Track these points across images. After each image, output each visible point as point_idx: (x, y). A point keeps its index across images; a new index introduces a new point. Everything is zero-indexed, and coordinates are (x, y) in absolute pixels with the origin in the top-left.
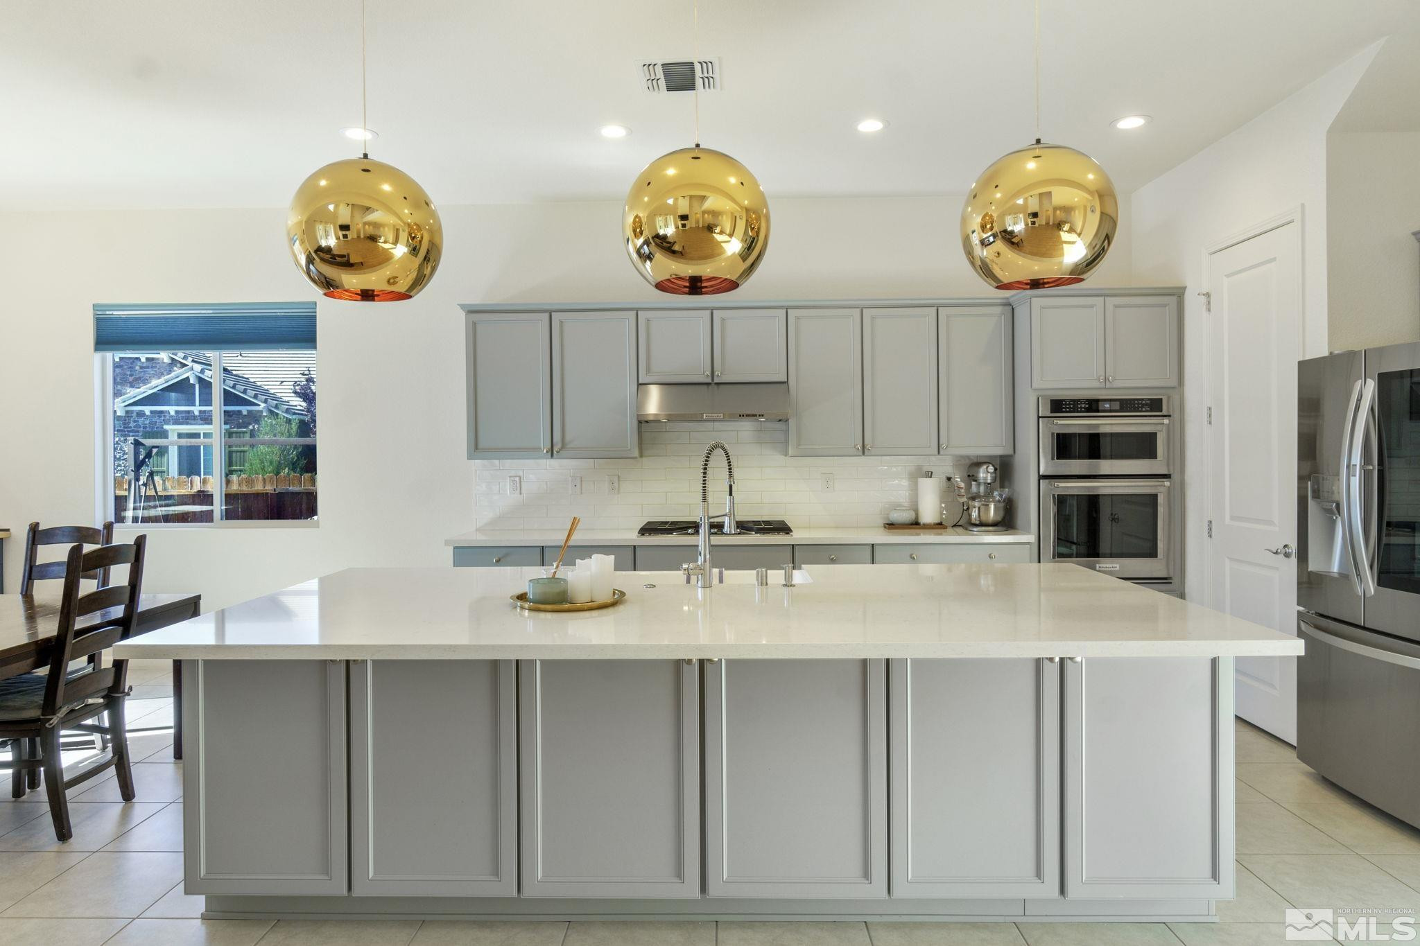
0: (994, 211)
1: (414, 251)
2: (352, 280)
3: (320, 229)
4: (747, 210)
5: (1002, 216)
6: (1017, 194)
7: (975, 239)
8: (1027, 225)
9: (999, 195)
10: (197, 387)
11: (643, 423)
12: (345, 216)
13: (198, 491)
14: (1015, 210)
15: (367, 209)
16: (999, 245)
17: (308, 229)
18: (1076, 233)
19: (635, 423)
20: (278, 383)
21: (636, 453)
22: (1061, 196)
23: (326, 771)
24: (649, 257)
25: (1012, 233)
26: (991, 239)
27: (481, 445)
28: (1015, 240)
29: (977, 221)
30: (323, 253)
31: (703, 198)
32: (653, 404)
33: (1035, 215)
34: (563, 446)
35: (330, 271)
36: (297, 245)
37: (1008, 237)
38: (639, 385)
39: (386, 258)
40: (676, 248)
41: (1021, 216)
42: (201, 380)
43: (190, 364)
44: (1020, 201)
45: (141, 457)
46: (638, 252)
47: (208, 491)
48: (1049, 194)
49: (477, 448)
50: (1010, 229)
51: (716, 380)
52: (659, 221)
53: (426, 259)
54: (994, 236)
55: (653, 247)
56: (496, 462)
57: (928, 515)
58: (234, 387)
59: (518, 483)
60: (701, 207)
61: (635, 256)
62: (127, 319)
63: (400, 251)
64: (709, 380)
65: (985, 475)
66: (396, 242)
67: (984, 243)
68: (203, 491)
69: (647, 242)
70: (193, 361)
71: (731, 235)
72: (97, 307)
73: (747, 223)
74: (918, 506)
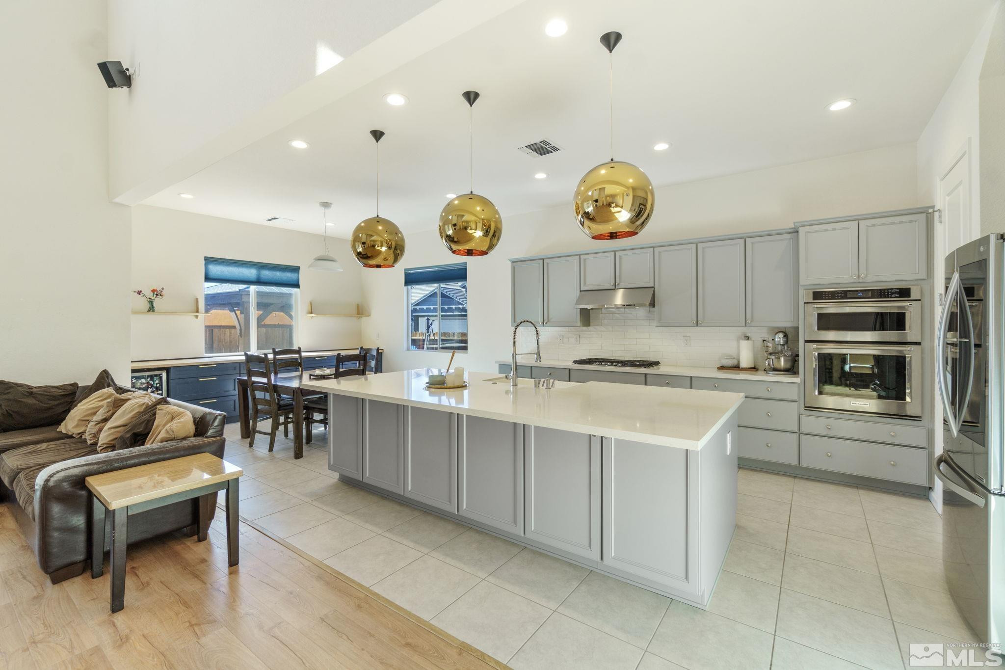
5: (583, 204)
8: (594, 207)
14: (588, 199)
18: (619, 207)
19: (578, 310)
21: (579, 324)
22: (610, 189)
28: (591, 217)
33: (597, 201)
34: (548, 321)
38: (581, 291)
49: (515, 322)
51: (617, 287)
57: (745, 362)
60: (461, 219)
62: (413, 273)
64: (614, 288)
65: (779, 339)
66: (382, 246)
72: (405, 270)
73: (483, 224)
74: (739, 356)
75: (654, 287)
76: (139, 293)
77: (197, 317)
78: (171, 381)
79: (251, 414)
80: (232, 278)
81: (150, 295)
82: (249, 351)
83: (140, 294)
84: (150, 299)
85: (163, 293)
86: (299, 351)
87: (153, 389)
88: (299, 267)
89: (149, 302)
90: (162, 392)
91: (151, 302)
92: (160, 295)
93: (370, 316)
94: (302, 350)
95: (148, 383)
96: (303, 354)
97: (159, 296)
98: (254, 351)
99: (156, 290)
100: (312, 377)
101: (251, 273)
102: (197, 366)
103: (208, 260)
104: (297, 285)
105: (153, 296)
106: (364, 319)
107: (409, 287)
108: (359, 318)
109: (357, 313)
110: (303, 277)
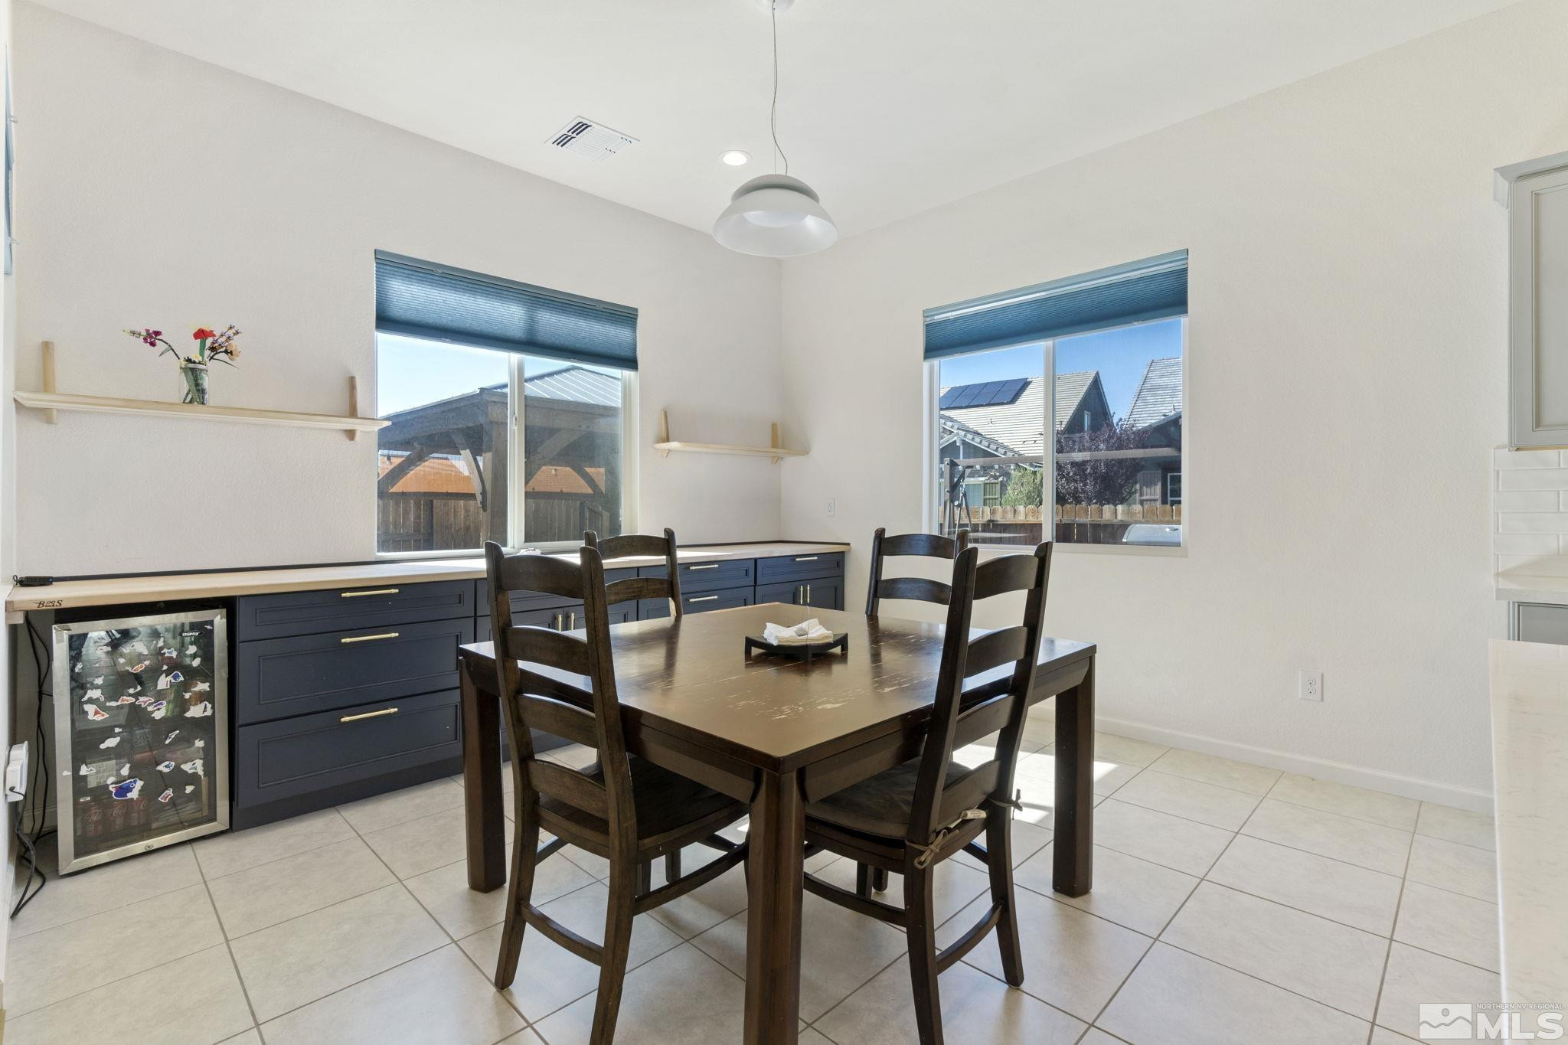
10: (961, 447)
13: (989, 521)
20: (1021, 443)
42: (964, 443)
43: (955, 431)
45: (956, 480)
47: (997, 521)
58: (988, 447)
62: (956, 320)
68: (993, 521)
70: (958, 429)
72: (927, 313)
76: (152, 337)
77: (351, 434)
78: (242, 650)
79: (506, 746)
80: (455, 325)
81: (192, 349)
82: (505, 545)
83: (153, 344)
84: (189, 360)
85: (236, 343)
86: (666, 544)
87: (176, 676)
88: (636, 310)
89: (185, 370)
90: (212, 686)
91: (193, 372)
92: (226, 352)
93: (808, 453)
94: (678, 542)
95: (159, 652)
96: (682, 555)
97: (222, 356)
98: (516, 544)
99: (211, 334)
100: (755, 651)
101: (510, 315)
102: (331, 595)
103: (389, 264)
104: (629, 362)
105: (202, 354)
106: (791, 463)
107: (936, 362)
108: (777, 459)
109: (775, 445)
110: (646, 341)
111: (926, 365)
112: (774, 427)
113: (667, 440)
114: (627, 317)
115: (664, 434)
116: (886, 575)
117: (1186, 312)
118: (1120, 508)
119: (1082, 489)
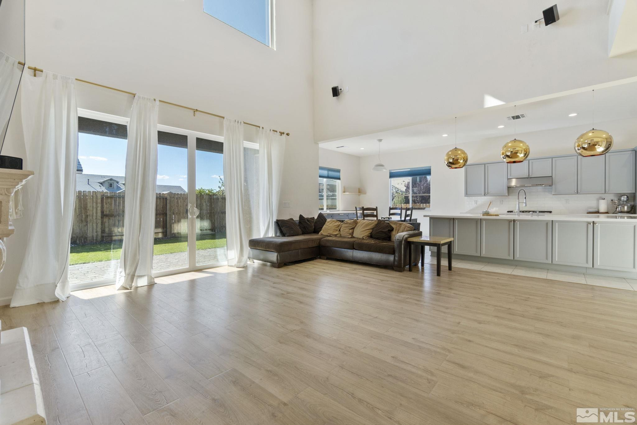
0: (580, 143)
1: (464, 161)
2: (454, 166)
3: (450, 159)
4: (524, 149)
5: (582, 144)
6: (586, 140)
7: (576, 148)
8: (588, 146)
9: (582, 140)
11: (509, 188)
12: (453, 157)
14: (585, 143)
15: (457, 156)
16: (582, 150)
17: (448, 159)
18: (601, 146)
19: (507, 188)
21: (507, 194)
22: (596, 140)
23: (450, 232)
24: (505, 158)
25: (584, 147)
26: (580, 149)
27: (468, 193)
29: (577, 144)
30: (450, 163)
31: (516, 148)
32: (514, 183)
33: (590, 144)
34: (488, 193)
35: (450, 165)
36: (446, 161)
37: (584, 148)
38: (508, 179)
39: (459, 162)
40: (510, 157)
41: (586, 144)
44: (586, 141)
46: (503, 157)
48: (593, 140)
49: (467, 194)
50: (584, 146)
51: (530, 177)
52: (507, 153)
53: (466, 162)
54: (581, 148)
55: (506, 157)
56: (471, 197)
57: (602, 210)
59: (476, 202)
60: (515, 150)
61: (502, 158)
62: (395, 172)
63: (461, 161)
64: (528, 177)
65: (624, 198)
66: (461, 160)
67: (578, 149)
69: (505, 156)
71: (521, 154)
72: (390, 170)
73: (525, 151)
74: (599, 207)
75: (552, 176)
93: (366, 194)
101: (325, 173)
104: (339, 179)
106: (362, 196)
107: (391, 179)
108: (359, 195)
109: (359, 193)
110: (342, 175)
111: (390, 179)
112: (359, 189)
113: (345, 192)
114: (339, 171)
115: (344, 191)
116: (391, 213)
117: (431, 175)
118: (424, 204)
119: (416, 200)
